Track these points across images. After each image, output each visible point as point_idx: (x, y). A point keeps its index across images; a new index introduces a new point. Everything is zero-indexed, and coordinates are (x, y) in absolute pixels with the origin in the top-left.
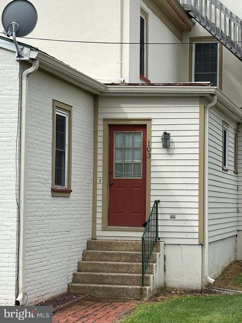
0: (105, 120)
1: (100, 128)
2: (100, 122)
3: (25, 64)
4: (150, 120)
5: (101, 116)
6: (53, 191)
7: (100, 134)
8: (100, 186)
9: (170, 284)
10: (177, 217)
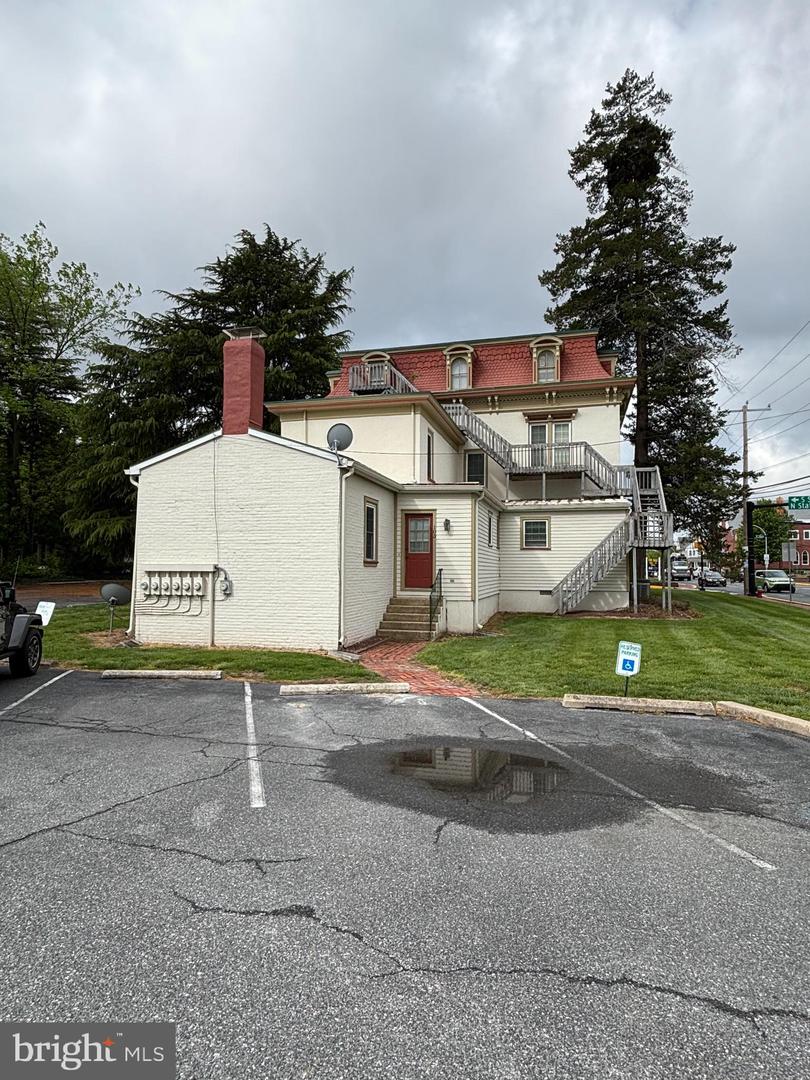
0: (402, 510)
1: (399, 516)
2: (399, 512)
3: (344, 470)
4: (435, 510)
5: (399, 508)
6: (365, 562)
7: (399, 520)
8: (399, 559)
9: (450, 630)
10: (455, 581)
